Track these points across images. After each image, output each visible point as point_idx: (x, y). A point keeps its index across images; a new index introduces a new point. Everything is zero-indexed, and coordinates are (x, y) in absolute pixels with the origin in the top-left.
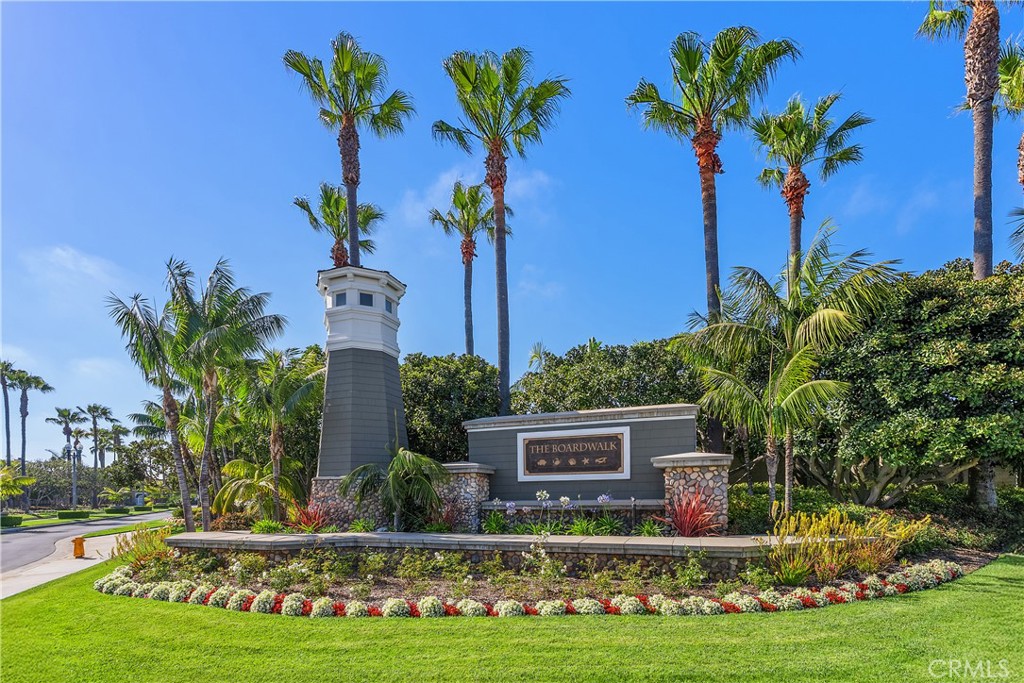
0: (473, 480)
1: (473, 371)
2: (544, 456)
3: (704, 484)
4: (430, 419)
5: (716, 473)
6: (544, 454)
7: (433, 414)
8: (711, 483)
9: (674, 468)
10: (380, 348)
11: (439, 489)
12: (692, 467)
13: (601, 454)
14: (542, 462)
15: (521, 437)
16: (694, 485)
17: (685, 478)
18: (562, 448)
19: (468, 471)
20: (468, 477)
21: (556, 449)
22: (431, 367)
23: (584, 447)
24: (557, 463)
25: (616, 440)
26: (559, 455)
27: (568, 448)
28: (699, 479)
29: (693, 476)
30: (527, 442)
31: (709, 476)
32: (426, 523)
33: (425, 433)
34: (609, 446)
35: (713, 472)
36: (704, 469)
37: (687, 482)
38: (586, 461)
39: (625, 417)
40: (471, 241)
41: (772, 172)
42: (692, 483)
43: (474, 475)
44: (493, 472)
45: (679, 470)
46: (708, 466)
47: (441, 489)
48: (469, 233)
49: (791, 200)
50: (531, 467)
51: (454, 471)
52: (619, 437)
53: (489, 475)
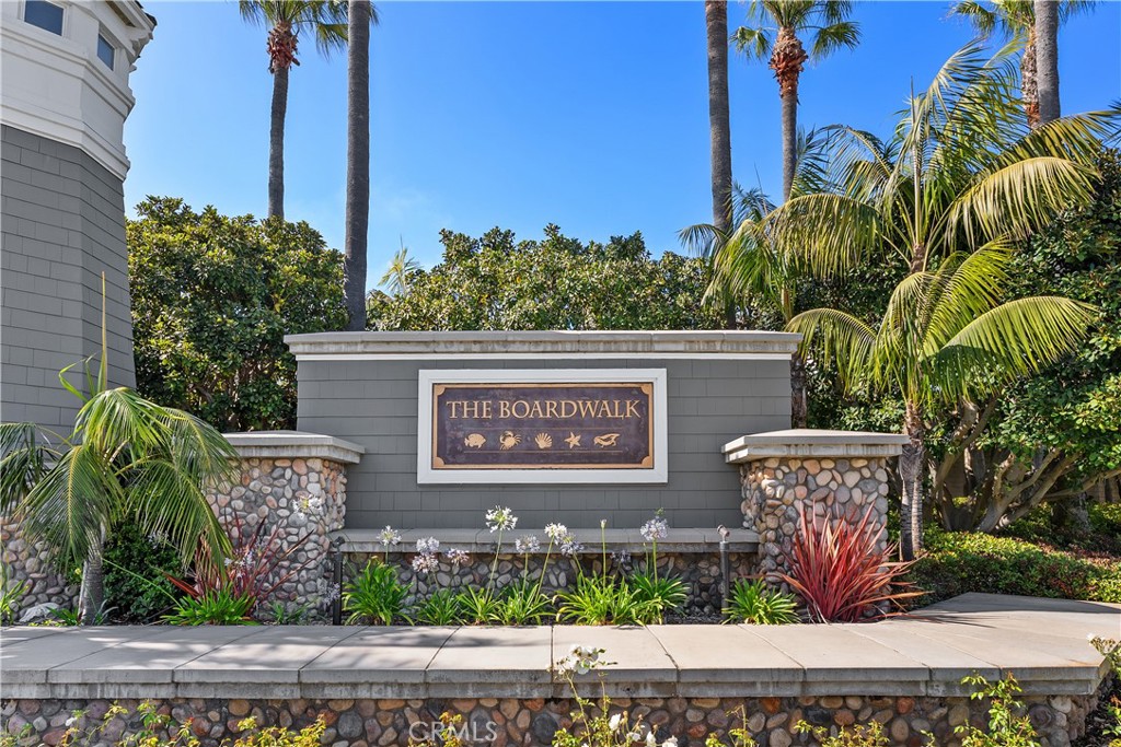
0: (314, 477)
1: (296, 248)
2: (480, 425)
3: (843, 496)
4: (194, 335)
5: (867, 473)
6: (481, 421)
7: (201, 328)
8: (857, 495)
9: (784, 461)
10: (74, 138)
11: (219, 498)
12: (820, 459)
13: (605, 425)
14: (475, 440)
15: (427, 378)
16: (824, 500)
17: (806, 484)
18: (521, 409)
19: (304, 453)
20: (303, 470)
21: (507, 409)
22: (202, 228)
23: (569, 409)
24: (510, 442)
25: (638, 395)
26: (516, 425)
27: (534, 409)
28: (833, 485)
29: (823, 479)
30: (440, 391)
31: (852, 479)
32: (179, 594)
33: (178, 368)
34: (623, 409)
35: (859, 470)
36: (844, 463)
37: (810, 492)
38: (574, 440)
39: (657, 347)
40: (288, 34)
41: (752, 33)
42: (821, 494)
43: (317, 465)
44: (356, 460)
45: (794, 465)
46: (850, 459)
47: (223, 499)
48: (285, 20)
49: (783, 73)
50: (450, 451)
51: (266, 453)
52: (645, 390)
53: (347, 465)
